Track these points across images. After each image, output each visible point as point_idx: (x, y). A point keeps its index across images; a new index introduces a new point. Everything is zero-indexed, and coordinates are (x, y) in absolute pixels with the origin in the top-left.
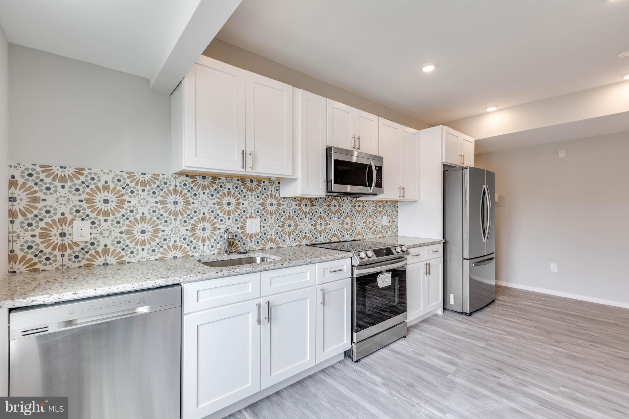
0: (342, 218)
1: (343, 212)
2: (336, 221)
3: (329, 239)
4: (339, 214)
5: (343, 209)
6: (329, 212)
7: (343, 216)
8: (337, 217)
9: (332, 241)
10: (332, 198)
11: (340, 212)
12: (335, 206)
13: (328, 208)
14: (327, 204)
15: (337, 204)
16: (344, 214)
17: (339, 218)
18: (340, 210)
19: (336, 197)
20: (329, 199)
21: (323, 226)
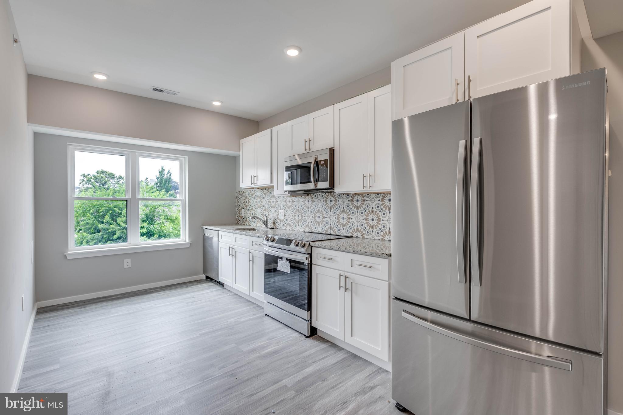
0: (338, 213)
1: (339, 207)
2: (332, 215)
3: (326, 231)
4: (335, 209)
5: (339, 204)
6: (326, 206)
7: (339, 211)
8: (333, 212)
9: (328, 233)
10: (328, 194)
11: (336, 206)
12: (331, 201)
13: (325, 203)
14: (324, 200)
15: (333, 199)
16: (340, 209)
17: (335, 213)
18: (336, 205)
19: (332, 193)
20: (326, 195)
21: (321, 219)
